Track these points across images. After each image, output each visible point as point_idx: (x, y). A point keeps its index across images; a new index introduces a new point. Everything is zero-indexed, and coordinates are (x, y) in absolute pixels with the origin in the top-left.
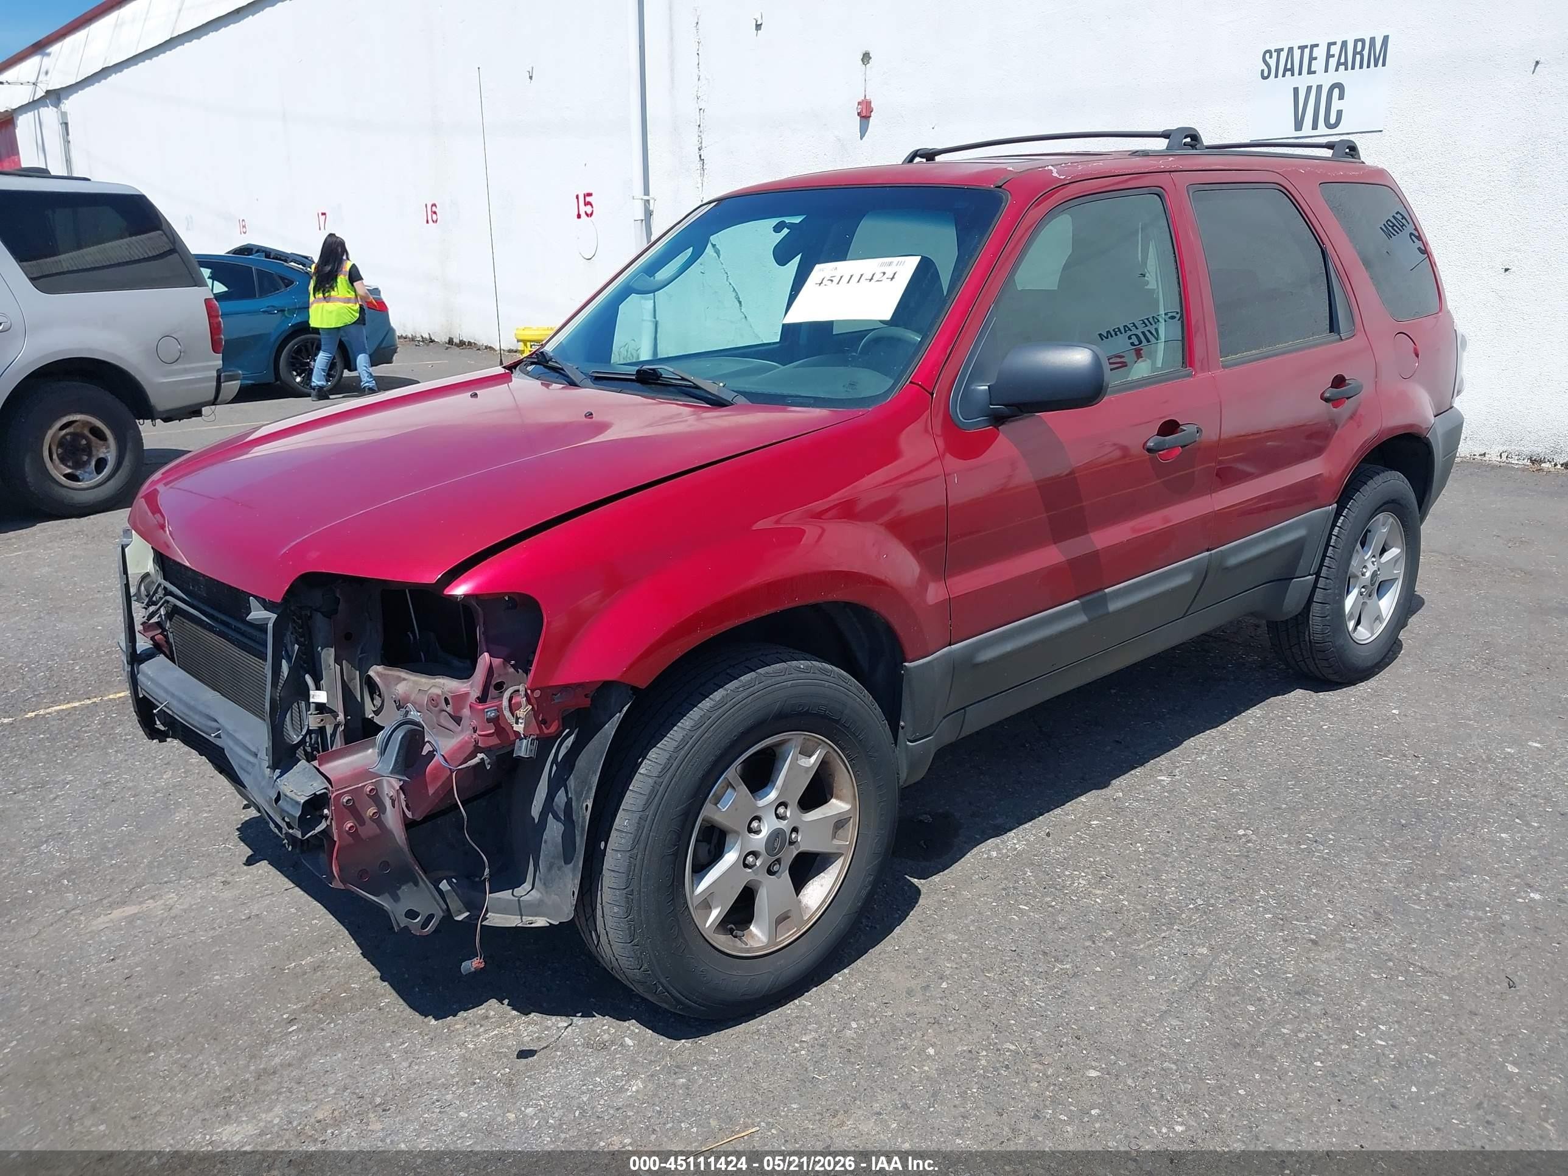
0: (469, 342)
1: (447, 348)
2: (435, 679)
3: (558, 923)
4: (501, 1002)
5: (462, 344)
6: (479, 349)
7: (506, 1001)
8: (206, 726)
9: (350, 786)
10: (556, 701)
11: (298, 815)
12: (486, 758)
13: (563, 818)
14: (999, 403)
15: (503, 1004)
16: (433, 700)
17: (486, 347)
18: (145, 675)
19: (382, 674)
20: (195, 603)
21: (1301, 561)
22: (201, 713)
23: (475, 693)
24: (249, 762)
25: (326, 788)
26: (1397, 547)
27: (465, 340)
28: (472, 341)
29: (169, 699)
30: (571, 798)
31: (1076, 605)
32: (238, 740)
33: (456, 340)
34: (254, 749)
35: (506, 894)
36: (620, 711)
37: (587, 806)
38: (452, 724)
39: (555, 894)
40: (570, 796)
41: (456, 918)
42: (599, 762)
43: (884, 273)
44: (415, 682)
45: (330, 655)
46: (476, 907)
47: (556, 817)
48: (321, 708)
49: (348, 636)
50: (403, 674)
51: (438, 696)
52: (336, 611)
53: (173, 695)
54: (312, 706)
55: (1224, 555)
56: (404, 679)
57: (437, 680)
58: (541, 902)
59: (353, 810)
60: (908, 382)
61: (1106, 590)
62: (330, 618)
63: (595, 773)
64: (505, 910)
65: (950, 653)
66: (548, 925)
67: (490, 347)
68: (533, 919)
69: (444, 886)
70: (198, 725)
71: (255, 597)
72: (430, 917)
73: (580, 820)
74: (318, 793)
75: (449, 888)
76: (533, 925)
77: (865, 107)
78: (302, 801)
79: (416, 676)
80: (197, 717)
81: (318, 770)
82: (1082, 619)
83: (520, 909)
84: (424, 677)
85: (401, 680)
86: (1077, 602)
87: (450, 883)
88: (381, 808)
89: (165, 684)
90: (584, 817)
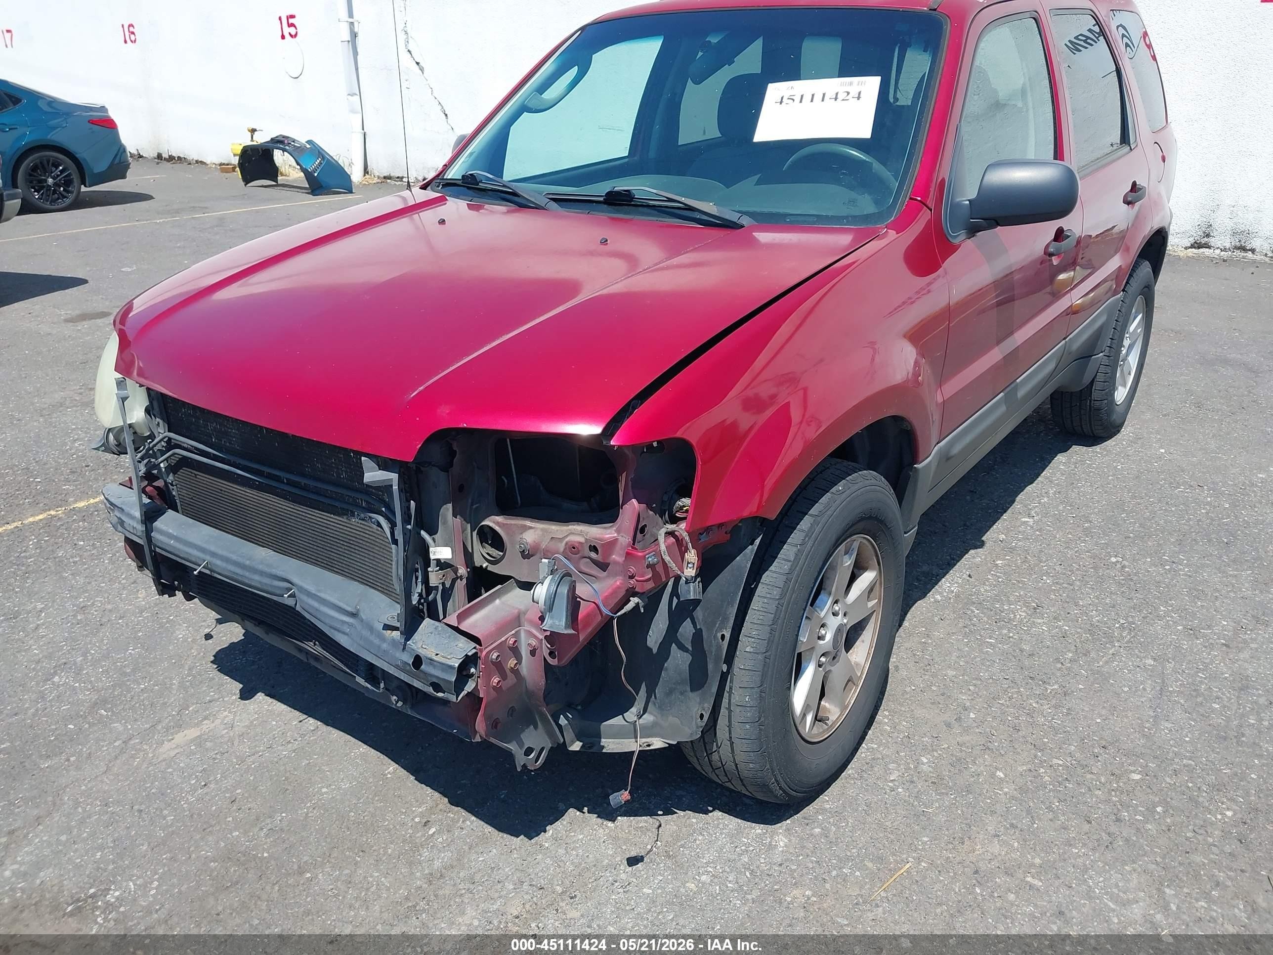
0: (179, 157)
1: (158, 163)
2: (568, 525)
3: (676, 743)
4: (581, 810)
5: (171, 158)
6: (190, 164)
7: (586, 809)
8: (271, 586)
9: (495, 642)
10: (702, 540)
11: (454, 680)
12: (640, 601)
13: (691, 649)
14: (978, 217)
15: (584, 813)
16: (574, 548)
17: (197, 162)
18: (161, 532)
19: (503, 524)
20: (232, 459)
22: (262, 573)
23: (625, 540)
24: (344, 622)
25: (475, 648)
27: (174, 155)
28: (182, 156)
29: (208, 558)
30: (700, 629)
31: (1001, 397)
32: (324, 600)
33: (165, 155)
34: (354, 611)
35: (617, 721)
36: (752, 543)
37: (723, 637)
38: (595, 571)
39: (673, 716)
40: (698, 627)
41: (571, 749)
42: (737, 593)
43: (848, 93)
44: (542, 530)
45: (448, 509)
46: (591, 737)
47: (681, 647)
48: (443, 565)
49: (461, 488)
50: (528, 523)
51: (580, 543)
52: (451, 464)
53: (214, 554)
54: (433, 563)
56: (531, 528)
57: (570, 527)
58: (655, 725)
59: (498, 666)
60: (907, 199)
62: (448, 472)
63: (731, 604)
64: (619, 734)
65: (940, 449)
66: (667, 745)
67: (201, 162)
68: (649, 740)
69: (563, 721)
70: (259, 586)
71: (367, 455)
72: (542, 749)
73: (714, 650)
74: (470, 654)
75: (566, 722)
76: (651, 748)
78: (457, 665)
79: (543, 523)
80: (257, 577)
81: (456, 629)
83: (633, 732)
84: (555, 525)
85: (526, 528)
86: (1002, 394)
87: (566, 718)
88: (519, 658)
89: (199, 543)
90: (719, 648)
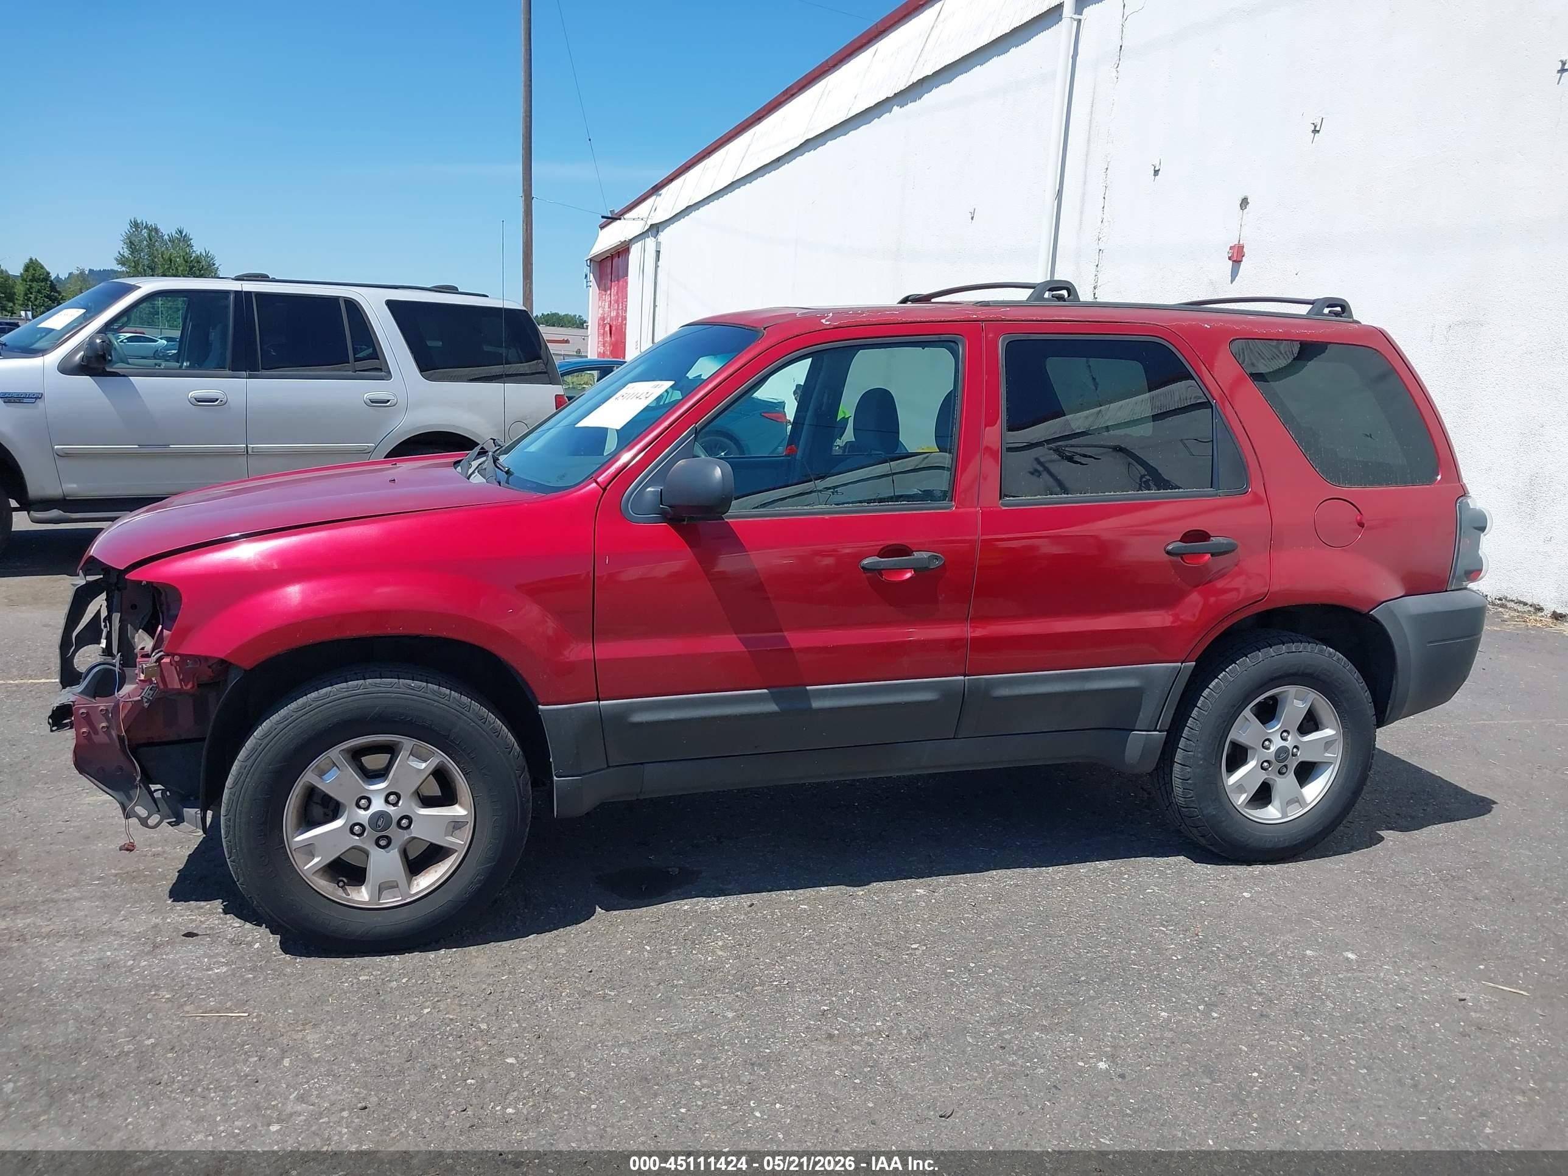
10: (189, 666)
14: (666, 503)
21: (1141, 713)
23: (148, 652)
26: (1331, 728)
31: (765, 693)
45: (116, 617)
49: (134, 607)
55: (990, 684)
59: (88, 721)
61: (808, 688)
62: (121, 593)
77: (1236, 251)
82: (773, 707)
86: (766, 691)
